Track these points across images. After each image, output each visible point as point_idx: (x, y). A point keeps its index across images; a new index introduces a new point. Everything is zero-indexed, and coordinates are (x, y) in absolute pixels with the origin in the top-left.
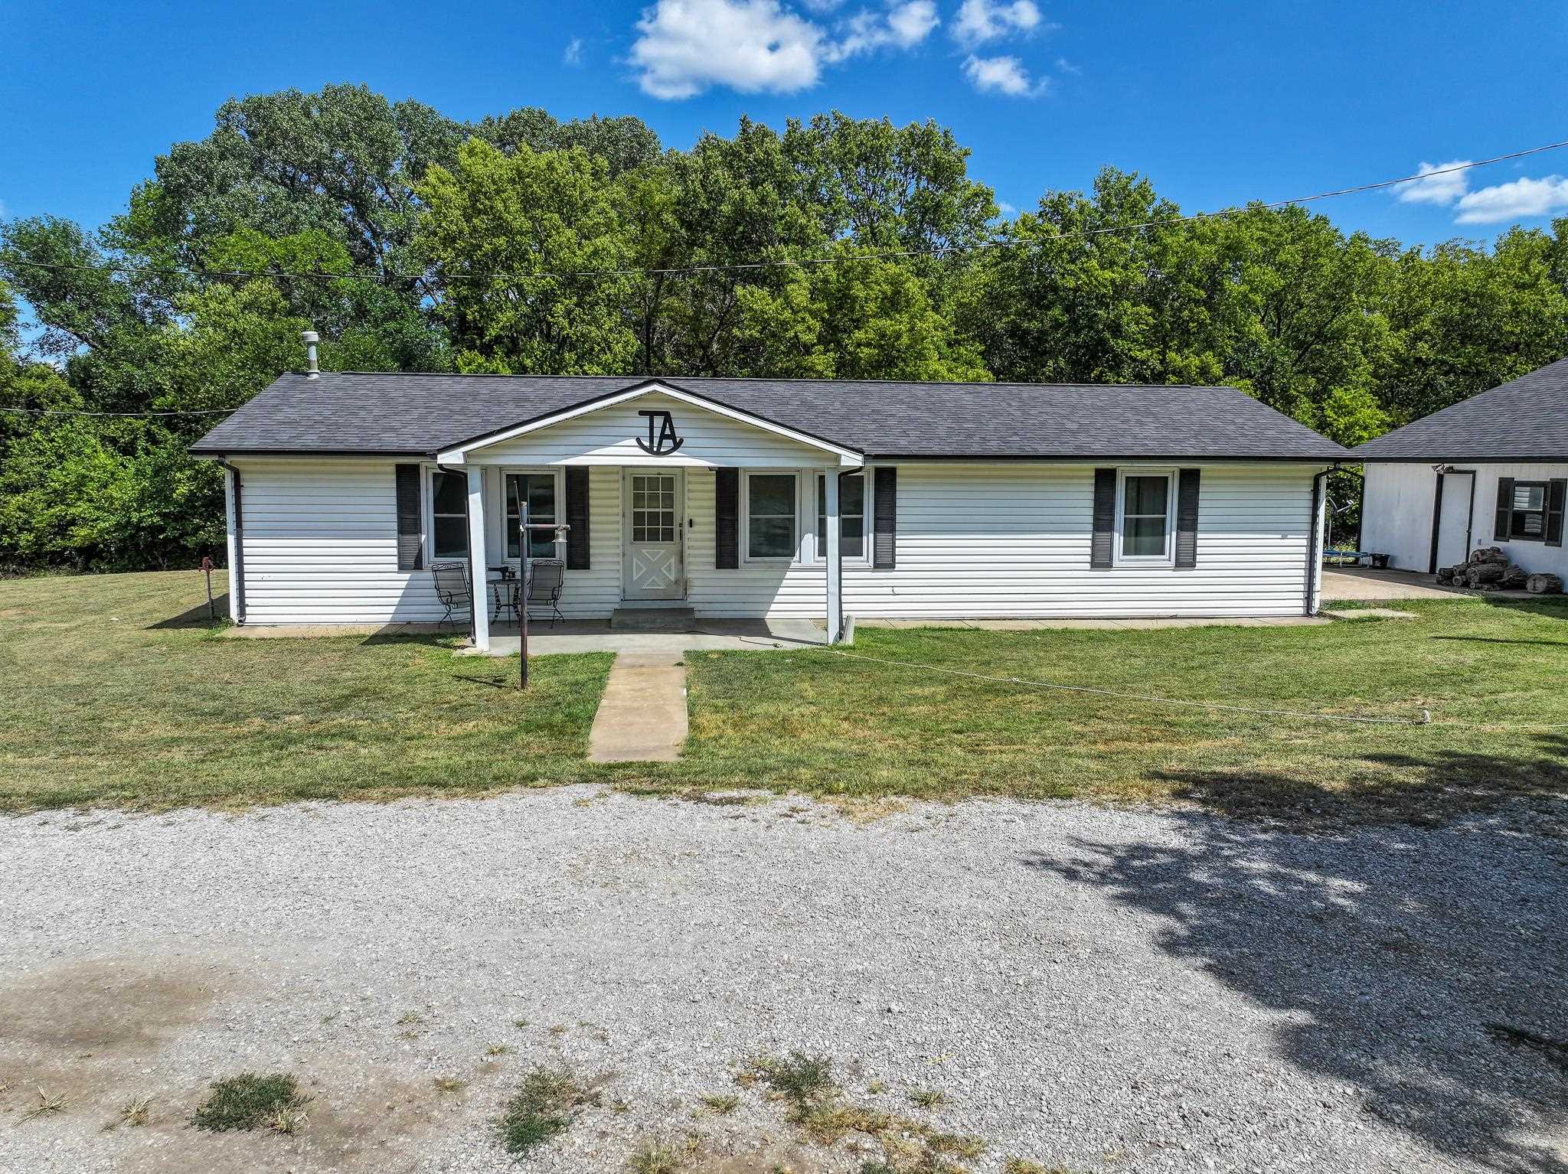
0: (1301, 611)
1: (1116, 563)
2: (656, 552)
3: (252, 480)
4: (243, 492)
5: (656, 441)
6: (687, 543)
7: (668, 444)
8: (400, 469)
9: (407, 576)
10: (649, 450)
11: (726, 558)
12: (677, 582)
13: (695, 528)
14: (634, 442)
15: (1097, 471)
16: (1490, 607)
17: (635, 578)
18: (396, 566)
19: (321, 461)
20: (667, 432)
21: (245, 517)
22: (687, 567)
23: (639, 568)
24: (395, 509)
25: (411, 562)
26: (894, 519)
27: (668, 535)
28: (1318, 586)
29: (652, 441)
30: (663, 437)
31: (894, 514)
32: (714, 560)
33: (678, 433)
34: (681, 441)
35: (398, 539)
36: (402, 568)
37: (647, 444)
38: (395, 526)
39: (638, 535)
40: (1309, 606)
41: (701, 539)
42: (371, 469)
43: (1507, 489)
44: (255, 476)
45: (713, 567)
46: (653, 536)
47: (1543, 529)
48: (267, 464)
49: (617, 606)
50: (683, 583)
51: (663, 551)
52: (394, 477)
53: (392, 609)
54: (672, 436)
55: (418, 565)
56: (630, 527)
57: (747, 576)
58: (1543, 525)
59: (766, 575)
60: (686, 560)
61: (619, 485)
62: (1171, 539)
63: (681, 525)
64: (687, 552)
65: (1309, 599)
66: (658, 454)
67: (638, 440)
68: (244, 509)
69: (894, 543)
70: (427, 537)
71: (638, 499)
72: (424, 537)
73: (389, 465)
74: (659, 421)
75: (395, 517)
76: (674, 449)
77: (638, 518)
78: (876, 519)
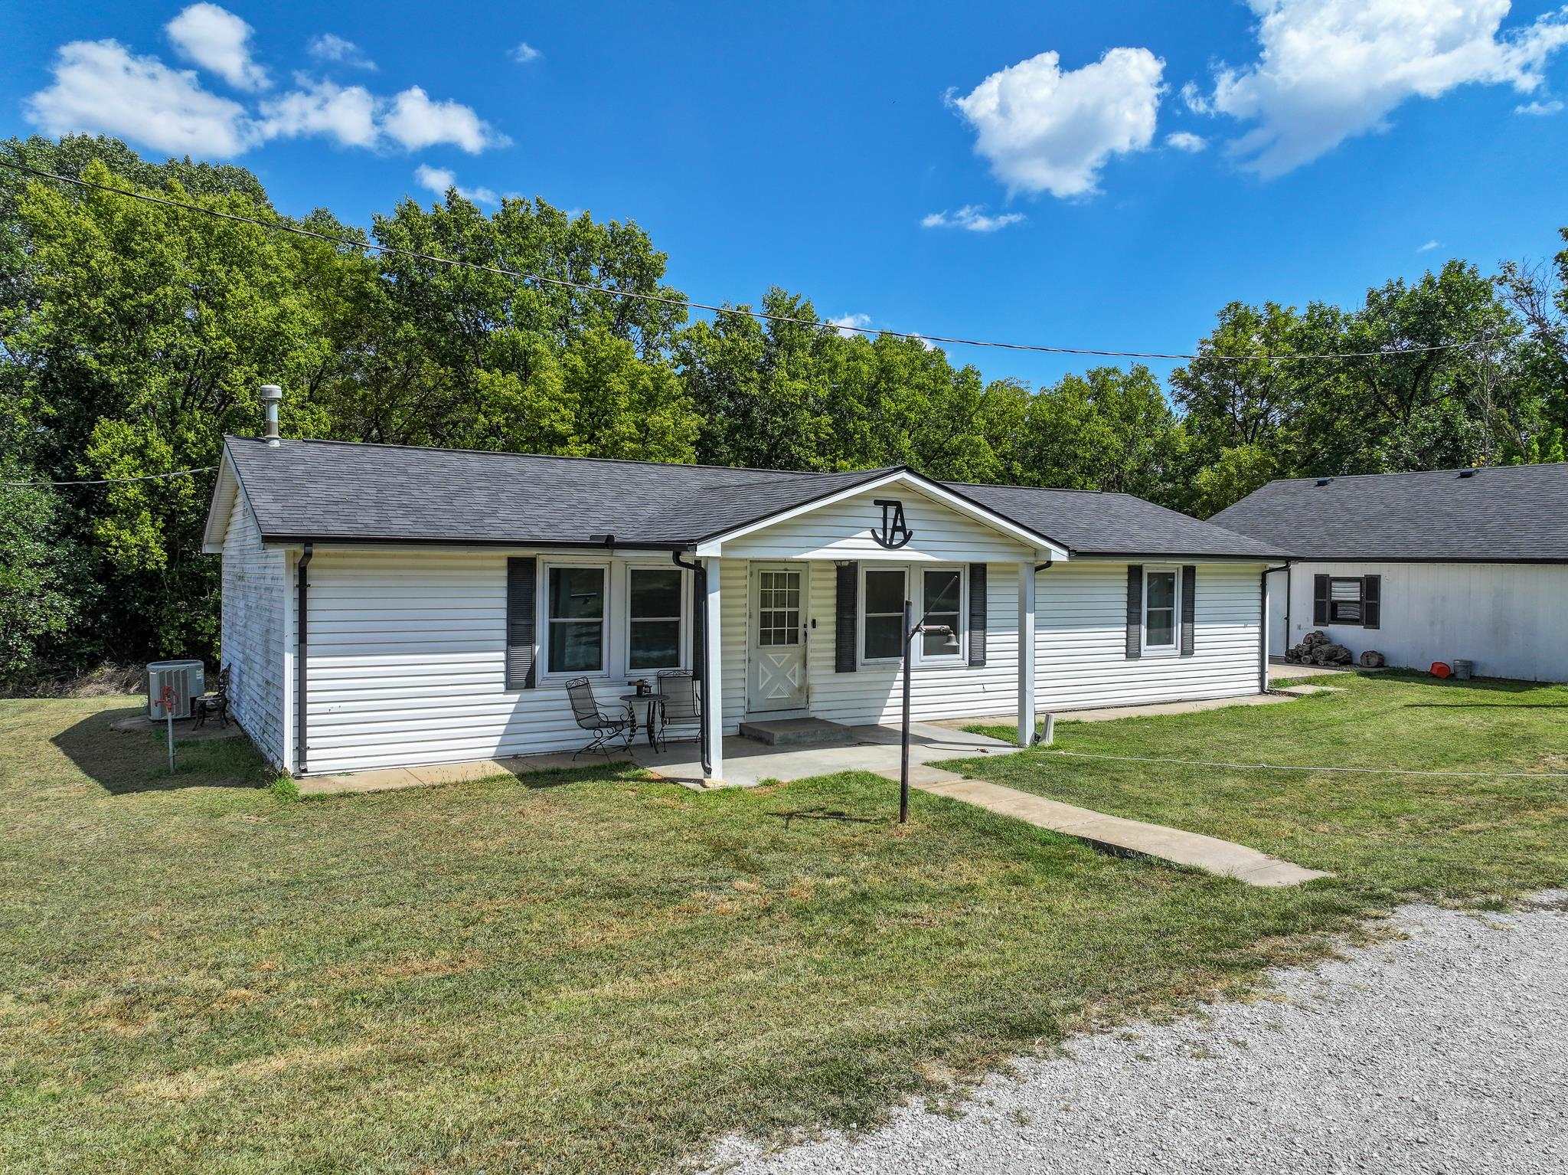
0: (1257, 690)
1: (1143, 653)
2: (781, 655)
3: (320, 578)
4: (309, 594)
5: (889, 532)
6: (810, 646)
7: (899, 536)
8: (513, 564)
9: (515, 697)
10: (882, 542)
11: (845, 662)
12: (800, 689)
13: (819, 628)
14: (868, 534)
15: (1130, 567)
16: (1367, 680)
17: (761, 687)
18: (502, 686)
19: (416, 552)
20: (899, 524)
21: (310, 627)
22: (811, 672)
23: (765, 675)
24: (504, 614)
25: (522, 680)
26: (985, 616)
27: (794, 639)
28: (1267, 669)
29: (885, 534)
30: (895, 529)
31: (985, 610)
32: (833, 663)
33: (909, 526)
34: (911, 533)
35: (507, 652)
36: (510, 687)
37: (881, 536)
38: (503, 635)
39: (765, 638)
40: (1262, 686)
41: (822, 641)
42: (478, 563)
43: (1322, 584)
44: (328, 572)
45: (833, 671)
46: (780, 638)
47: (1362, 617)
48: (343, 556)
49: (742, 720)
50: (805, 690)
51: (788, 655)
52: (505, 573)
53: (497, 740)
54: (903, 529)
55: (530, 683)
56: (757, 628)
57: (863, 679)
58: (1361, 613)
59: (879, 677)
60: (810, 664)
61: (747, 582)
62: (1177, 630)
63: (805, 626)
64: (810, 655)
65: (1262, 679)
66: (891, 547)
67: (873, 531)
68: (310, 616)
69: (985, 639)
70: (541, 649)
71: (765, 600)
72: (537, 648)
73: (499, 558)
74: (891, 511)
75: (503, 624)
76: (904, 542)
77: (765, 619)
78: (971, 615)
